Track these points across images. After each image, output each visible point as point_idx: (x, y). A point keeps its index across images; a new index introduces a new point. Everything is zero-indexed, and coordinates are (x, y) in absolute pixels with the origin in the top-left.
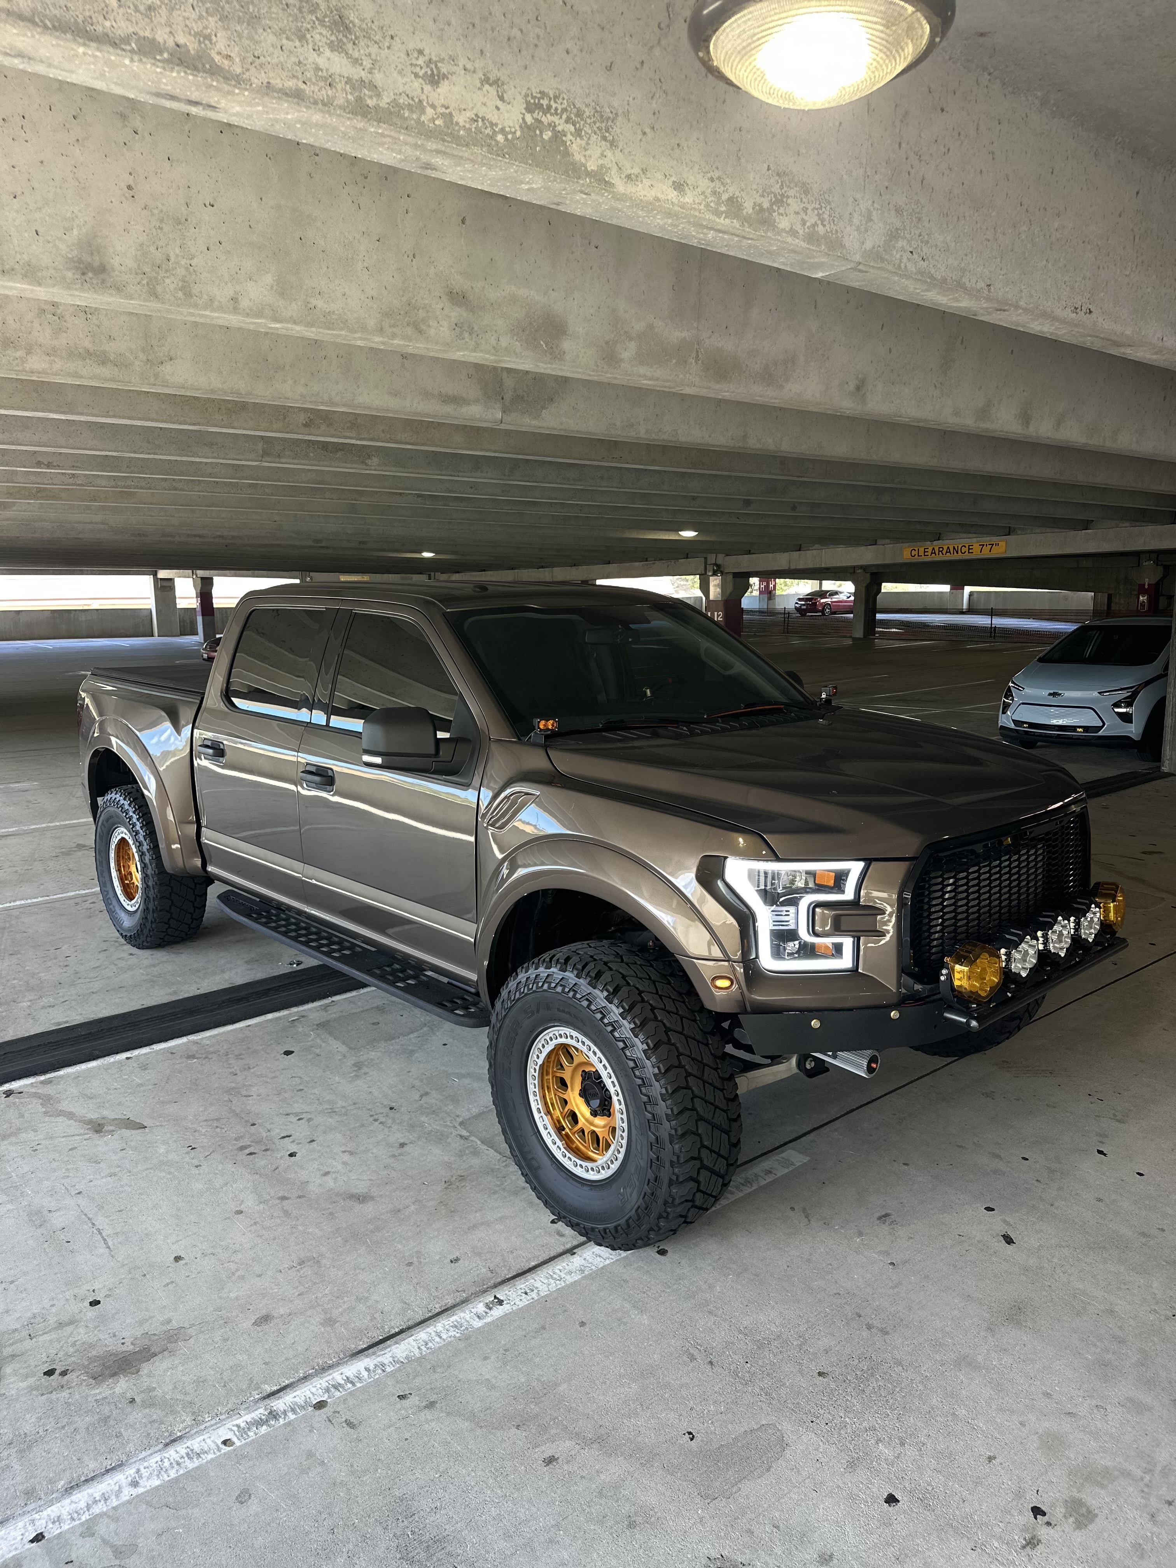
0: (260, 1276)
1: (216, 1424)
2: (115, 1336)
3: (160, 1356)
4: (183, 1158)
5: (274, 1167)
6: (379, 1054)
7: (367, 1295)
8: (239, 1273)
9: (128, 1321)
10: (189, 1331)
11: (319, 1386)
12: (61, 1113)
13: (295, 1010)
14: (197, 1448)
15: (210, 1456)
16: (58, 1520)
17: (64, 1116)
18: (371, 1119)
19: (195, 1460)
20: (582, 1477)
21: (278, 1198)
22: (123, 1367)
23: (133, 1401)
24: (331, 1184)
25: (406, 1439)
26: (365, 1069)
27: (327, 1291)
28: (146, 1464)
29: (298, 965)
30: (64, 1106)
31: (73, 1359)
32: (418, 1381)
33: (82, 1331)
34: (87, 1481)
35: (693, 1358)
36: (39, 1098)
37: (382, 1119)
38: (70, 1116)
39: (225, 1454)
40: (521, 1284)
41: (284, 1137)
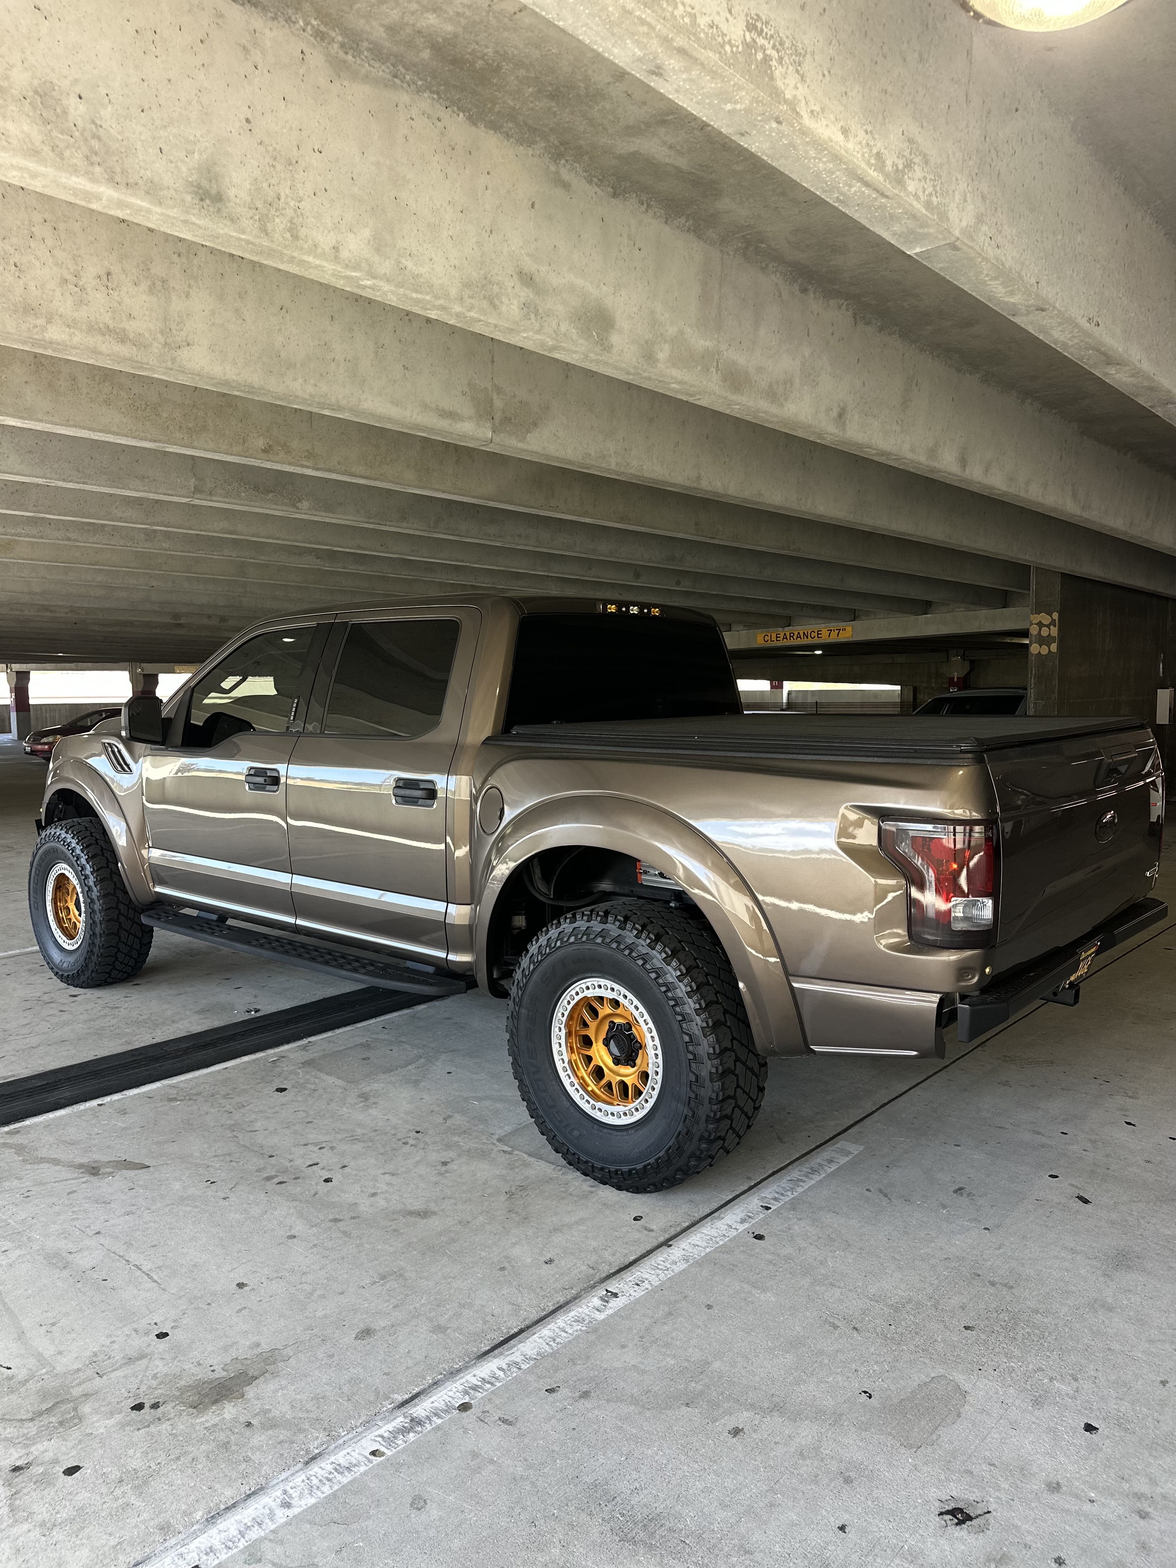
0: (342, 1293)
1: (354, 1437)
2: (200, 1364)
3: (262, 1379)
4: (205, 1192)
5: (313, 1192)
6: (382, 1085)
7: (469, 1301)
8: (318, 1292)
9: (209, 1349)
10: (285, 1352)
11: (455, 1390)
12: (43, 1160)
13: (271, 1052)
14: (342, 1461)
15: (363, 1469)
16: (211, 1550)
17: (48, 1162)
18: (400, 1143)
19: (346, 1474)
20: (776, 1443)
21: (331, 1221)
22: (224, 1392)
23: (249, 1425)
24: (382, 1203)
25: (574, 1429)
26: (372, 1100)
27: (423, 1301)
28: (291, 1484)
29: (256, 1012)
30: (43, 1153)
31: (160, 1391)
32: (560, 1375)
33: (160, 1363)
34: (227, 1509)
35: (835, 1327)
36: (11, 1147)
37: (411, 1142)
38: (56, 1162)
39: (378, 1465)
40: (631, 1276)
41: (311, 1166)
